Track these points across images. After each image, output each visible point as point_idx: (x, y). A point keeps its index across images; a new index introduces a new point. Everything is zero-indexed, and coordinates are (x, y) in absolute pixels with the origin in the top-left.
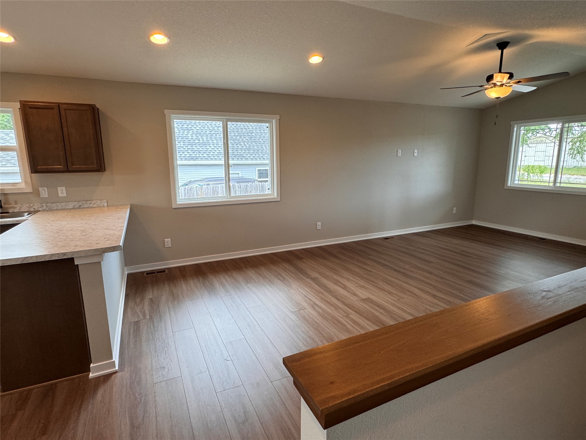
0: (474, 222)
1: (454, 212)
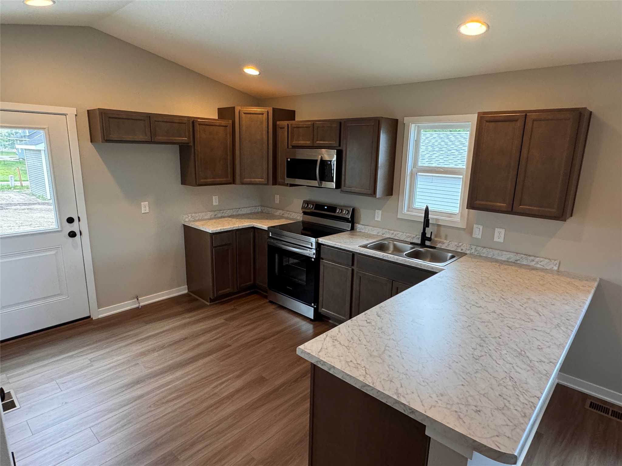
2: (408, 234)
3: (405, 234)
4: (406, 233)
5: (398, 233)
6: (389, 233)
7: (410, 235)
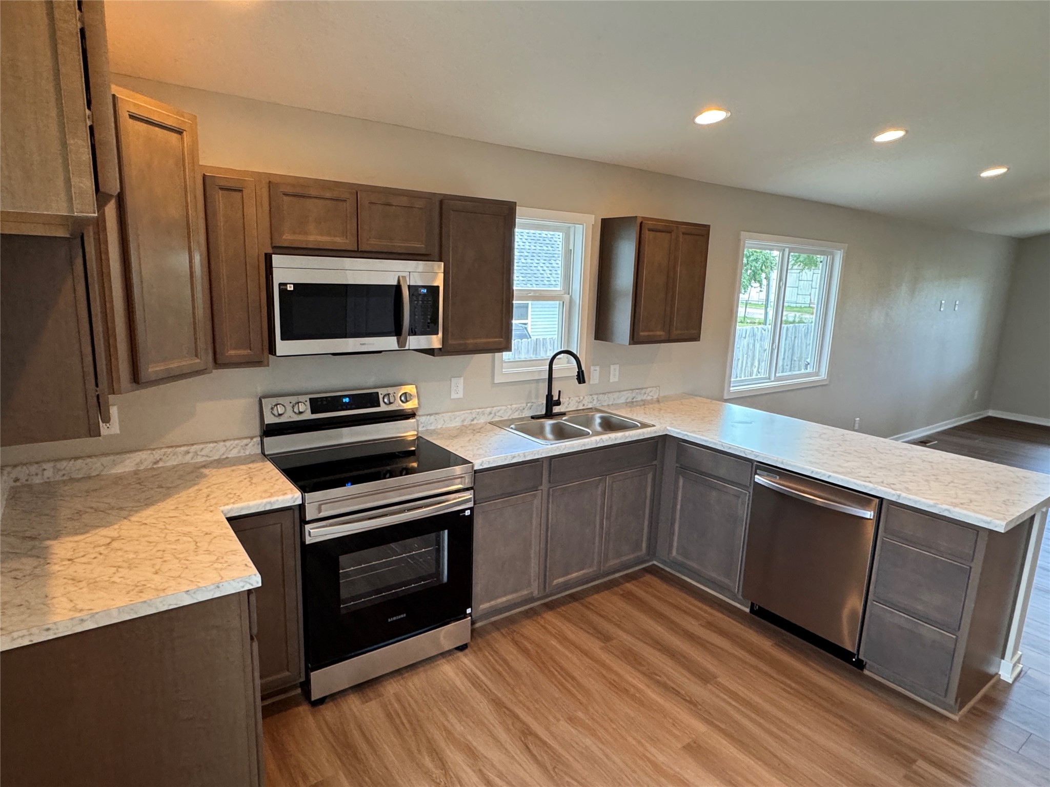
0: (991, 413)
1: (976, 397)
2: (514, 406)
3: (509, 407)
4: (511, 405)
5: (499, 408)
6: (483, 414)
7: (518, 406)
